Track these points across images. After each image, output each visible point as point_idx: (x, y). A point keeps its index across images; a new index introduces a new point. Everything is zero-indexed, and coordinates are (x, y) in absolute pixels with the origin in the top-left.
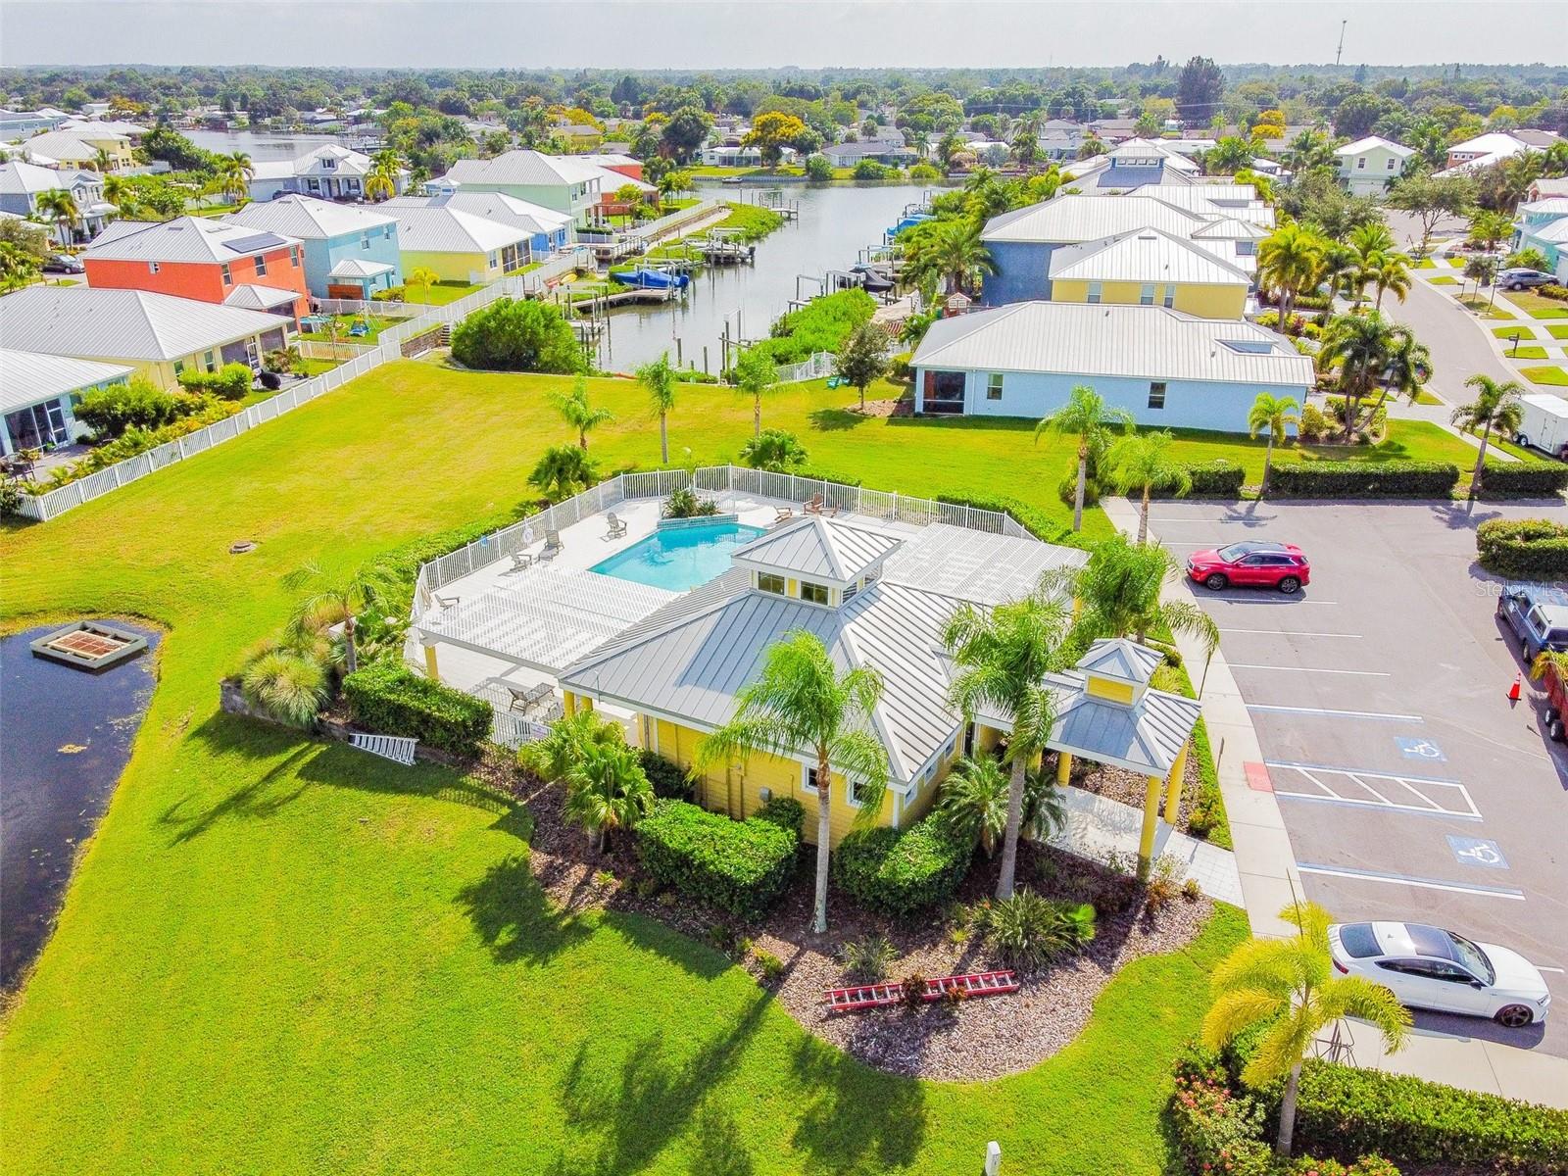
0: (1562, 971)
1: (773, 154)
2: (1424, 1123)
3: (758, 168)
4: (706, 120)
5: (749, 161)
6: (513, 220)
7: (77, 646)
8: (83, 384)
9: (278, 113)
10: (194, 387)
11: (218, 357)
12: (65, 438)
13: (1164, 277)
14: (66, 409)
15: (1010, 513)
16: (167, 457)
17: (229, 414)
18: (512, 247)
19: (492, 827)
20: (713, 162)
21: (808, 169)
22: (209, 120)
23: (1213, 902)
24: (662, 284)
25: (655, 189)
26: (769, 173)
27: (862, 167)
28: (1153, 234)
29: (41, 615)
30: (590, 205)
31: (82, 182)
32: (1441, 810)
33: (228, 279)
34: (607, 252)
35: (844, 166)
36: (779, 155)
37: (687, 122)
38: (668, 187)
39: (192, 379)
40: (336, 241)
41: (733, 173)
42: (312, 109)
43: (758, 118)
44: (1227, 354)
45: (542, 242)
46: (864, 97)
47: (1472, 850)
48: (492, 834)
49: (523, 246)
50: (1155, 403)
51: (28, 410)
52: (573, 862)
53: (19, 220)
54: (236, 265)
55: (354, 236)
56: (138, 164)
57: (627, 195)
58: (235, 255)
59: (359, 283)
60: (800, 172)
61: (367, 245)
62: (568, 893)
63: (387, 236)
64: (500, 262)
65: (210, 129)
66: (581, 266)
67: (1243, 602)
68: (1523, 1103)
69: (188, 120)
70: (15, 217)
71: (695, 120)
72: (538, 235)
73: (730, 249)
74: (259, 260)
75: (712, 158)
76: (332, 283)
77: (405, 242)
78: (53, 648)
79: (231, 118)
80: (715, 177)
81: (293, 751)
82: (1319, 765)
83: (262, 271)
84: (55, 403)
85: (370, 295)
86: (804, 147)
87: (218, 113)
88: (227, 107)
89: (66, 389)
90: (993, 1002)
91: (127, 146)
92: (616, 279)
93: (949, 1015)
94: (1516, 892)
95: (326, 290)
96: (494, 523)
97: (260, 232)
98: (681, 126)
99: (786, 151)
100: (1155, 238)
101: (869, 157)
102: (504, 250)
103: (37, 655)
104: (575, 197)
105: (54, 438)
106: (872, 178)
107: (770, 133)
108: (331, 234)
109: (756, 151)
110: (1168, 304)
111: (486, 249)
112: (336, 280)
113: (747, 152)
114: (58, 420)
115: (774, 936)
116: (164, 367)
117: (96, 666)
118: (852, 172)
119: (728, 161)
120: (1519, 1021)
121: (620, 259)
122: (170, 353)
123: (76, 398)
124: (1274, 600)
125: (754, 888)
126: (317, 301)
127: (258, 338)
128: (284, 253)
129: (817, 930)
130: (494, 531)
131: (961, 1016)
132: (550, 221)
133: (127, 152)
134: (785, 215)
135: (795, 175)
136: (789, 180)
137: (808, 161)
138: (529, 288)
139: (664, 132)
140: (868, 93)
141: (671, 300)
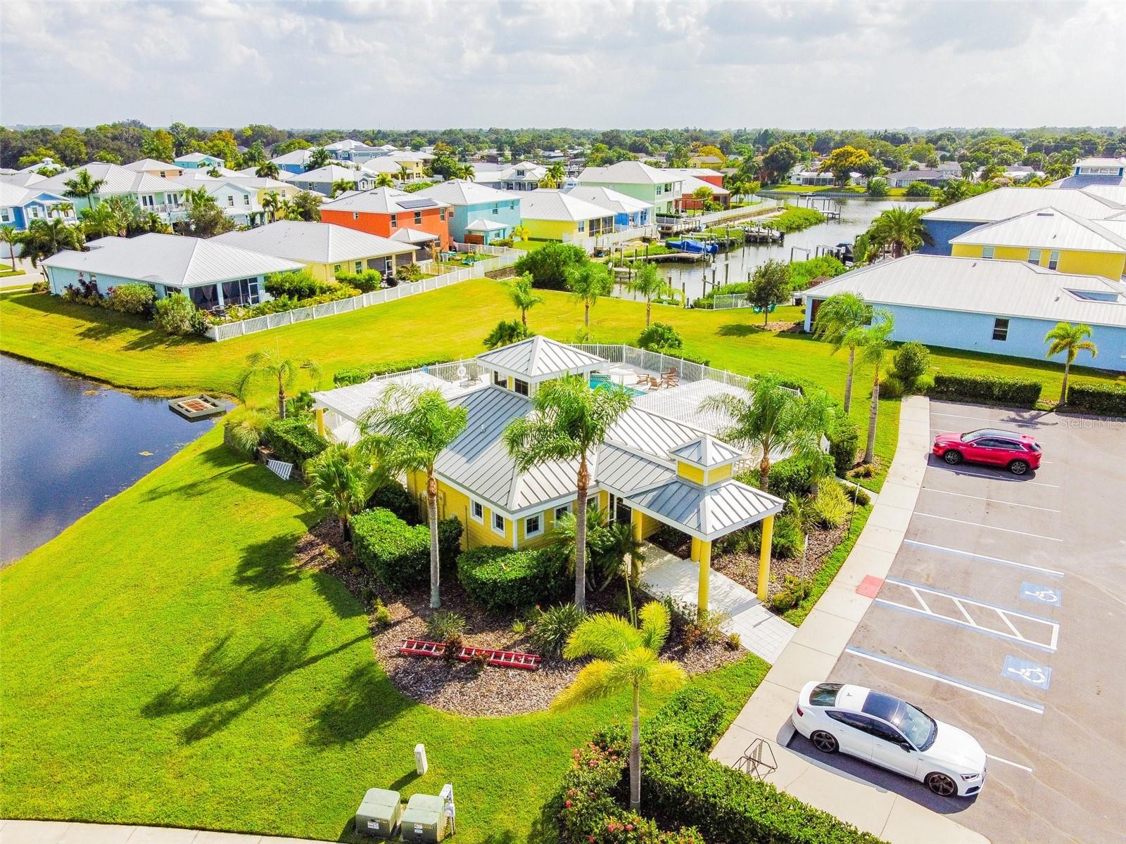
0: (1030, 770)
1: (843, 176)
2: (747, 815)
3: (831, 186)
4: (796, 152)
5: (825, 181)
6: (607, 203)
7: (189, 406)
8: (273, 270)
9: (529, 153)
10: (341, 280)
11: (364, 265)
12: (258, 302)
13: (1049, 244)
14: (261, 283)
15: (801, 391)
16: (303, 316)
17: (350, 296)
18: (598, 220)
19: (296, 517)
20: (798, 182)
21: (869, 188)
22: (488, 156)
23: (746, 653)
24: (698, 250)
25: (728, 192)
26: (838, 190)
27: (913, 187)
28: (1051, 211)
29: (186, 389)
30: (672, 199)
31: (366, 178)
32: (1020, 638)
33: (394, 224)
34: (669, 228)
35: (900, 187)
36: (848, 178)
37: (782, 154)
38: (737, 191)
39: (342, 276)
40: (474, 207)
41: (810, 189)
42: (553, 150)
43: (834, 151)
44: (1069, 299)
45: (623, 219)
46: (944, 142)
47: (1023, 670)
48: (292, 520)
49: (608, 220)
50: (999, 336)
51: (237, 281)
52: (324, 543)
53: (321, 197)
54: (402, 215)
55: (488, 205)
56: (425, 177)
57: (702, 194)
58: (402, 210)
59: (482, 234)
60: (862, 190)
61: (495, 211)
62: (307, 558)
63: (512, 208)
64: (587, 229)
65: (488, 162)
66: (648, 236)
67: (969, 475)
68: (853, 828)
69: (477, 156)
70: (320, 194)
71: (788, 153)
72: (622, 214)
73: (765, 232)
74: (417, 214)
75: (798, 179)
76: (467, 233)
77: (525, 212)
78: (179, 405)
79: (501, 155)
80: (796, 192)
81: (236, 466)
82: (932, 587)
83: (418, 221)
84: (255, 280)
85: (489, 242)
86: (868, 171)
87: (494, 152)
88: (500, 149)
89: (262, 272)
90: (511, 673)
91: (421, 166)
92: (669, 246)
93: (475, 673)
94: (1037, 706)
95: (463, 238)
96: (436, 359)
97: (424, 198)
98: (777, 156)
99: (854, 175)
100: (1053, 215)
101: (922, 180)
102: (592, 222)
103: (171, 409)
104: (659, 193)
105: (250, 301)
106: (919, 195)
107: (841, 161)
108: (469, 202)
109: (830, 175)
110: (1053, 266)
111: (576, 219)
112: (470, 232)
113: (823, 175)
114: (255, 290)
115: (404, 604)
116: (328, 267)
117: (191, 416)
118: (904, 191)
119: (810, 182)
120: (945, 791)
121: (677, 234)
122: (332, 259)
123: (267, 278)
124: (1001, 477)
125: (389, 565)
126: (456, 244)
127: (394, 257)
128: (436, 211)
129: (431, 606)
130: (434, 364)
131: (483, 676)
132: (632, 205)
133: (420, 169)
134: (830, 216)
135: (858, 192)
136: (854, 195)
137: (869, 183)
138: (599, 246)
139: (764, 160)
140: (948, 140)
141: (699, 261)
